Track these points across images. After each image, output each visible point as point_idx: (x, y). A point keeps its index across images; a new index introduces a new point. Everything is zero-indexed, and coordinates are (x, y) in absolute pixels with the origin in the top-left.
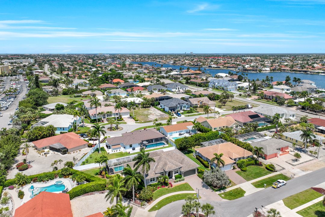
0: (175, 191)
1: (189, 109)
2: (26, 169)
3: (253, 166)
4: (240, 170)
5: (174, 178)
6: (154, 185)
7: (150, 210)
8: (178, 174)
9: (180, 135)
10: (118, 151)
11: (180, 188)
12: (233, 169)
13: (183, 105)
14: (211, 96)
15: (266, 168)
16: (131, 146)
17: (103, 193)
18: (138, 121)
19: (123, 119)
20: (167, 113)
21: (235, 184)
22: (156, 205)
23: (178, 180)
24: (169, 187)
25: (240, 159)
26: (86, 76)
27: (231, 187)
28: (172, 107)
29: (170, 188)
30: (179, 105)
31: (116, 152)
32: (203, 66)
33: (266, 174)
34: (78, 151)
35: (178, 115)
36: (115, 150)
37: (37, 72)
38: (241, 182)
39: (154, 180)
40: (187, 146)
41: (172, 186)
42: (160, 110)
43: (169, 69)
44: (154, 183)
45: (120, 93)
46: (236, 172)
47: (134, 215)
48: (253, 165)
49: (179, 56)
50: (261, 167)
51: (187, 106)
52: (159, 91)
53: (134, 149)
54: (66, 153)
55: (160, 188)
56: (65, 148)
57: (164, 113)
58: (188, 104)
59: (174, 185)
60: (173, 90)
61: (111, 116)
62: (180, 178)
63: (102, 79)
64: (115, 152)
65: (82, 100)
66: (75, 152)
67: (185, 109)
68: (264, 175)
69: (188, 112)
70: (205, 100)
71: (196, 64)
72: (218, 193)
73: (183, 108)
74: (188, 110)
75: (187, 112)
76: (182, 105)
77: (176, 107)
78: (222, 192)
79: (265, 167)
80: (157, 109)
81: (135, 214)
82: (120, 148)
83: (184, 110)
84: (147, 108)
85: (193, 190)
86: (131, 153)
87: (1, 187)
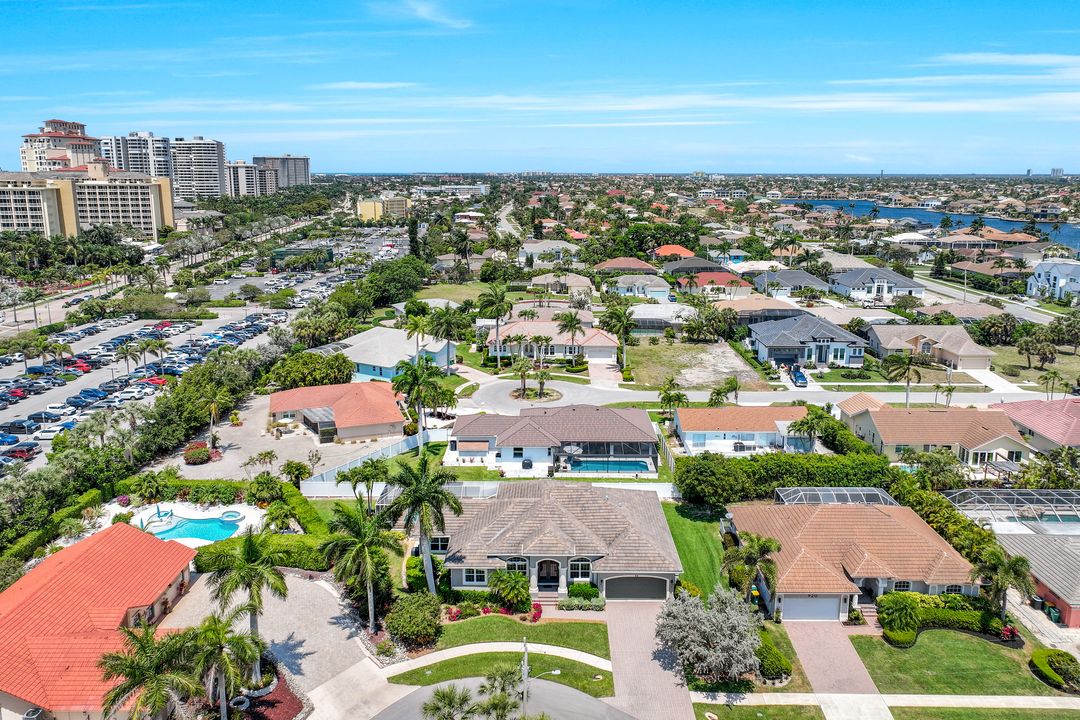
0: (537, 640)
1: (860, 366)
2: (201, 463)
3: (964, 636)
4: (879, 633)
5: (563, 589)
6: (475, 598)
7: (395, 680)
8: (588, 580)
9: (739, 447)
10: (477, 462)
11: (561, 634)
12: (845, 623)
13: (833, 346)
14: (993, 325)
15: (1031, 664)
16: (518, 452)
17: (311, 577)
18: (632, 380)
19: (586, 369)
20: (760, 367)
21: (806, 686)
22: (429, 667)
23: (576, 601)
24: (524, 619)
25: (903, 586)
26: (591, 233)
27: (776, 691)
28: (785, 349)
29: (527, 623)
30: (813, 345)
31: (468, 464)
32: (1071, 218)
33: (1009, 689)
34: (368, 441)
35: (797, 377)
36: (467, 458)
37: (465, 217)
38: (842, 686)
39: (481, 578)
40: (699, 488)
41: (536, 618)
42: (742, 354)
43: (903, 223)
44: (479, 590)
45: (648, 289)
46: (852, 639)
47: (333, 676)
48: (965, 628)
49: (991, 183)
50: (1007, 652)
51: (849, 352)
52: (797, 291)
53: (528, 465)
54: (331, 440)
55: (491, 614)
56: (333, 424)
57: (748, 368)
58: (854, 343)
59: (550, 614)
60: (854, 294)
61: (552, 353)
62: (587, 596)
63: (625, 244)
64: (462, 465)
65: (521, 299)
66: (358, 441)
67: (841, 363)
68: (994, 694)
69: (849, 376)
70: (950, 337)
71: (1038, 211)
72: (699, 697)
73: (831, 358)
74: (851, 365)
75: (843, 376)
76: (828, 346)
77: (802, 350)
78: (722, 698)
79: (1028, 660)
80: (737, 350)
81: (339, 673)
82: (483, 453)
83: (832, 366)
84: (700, 345)
85: (607, 656)
86: (508, 475)
87: (94, 493)
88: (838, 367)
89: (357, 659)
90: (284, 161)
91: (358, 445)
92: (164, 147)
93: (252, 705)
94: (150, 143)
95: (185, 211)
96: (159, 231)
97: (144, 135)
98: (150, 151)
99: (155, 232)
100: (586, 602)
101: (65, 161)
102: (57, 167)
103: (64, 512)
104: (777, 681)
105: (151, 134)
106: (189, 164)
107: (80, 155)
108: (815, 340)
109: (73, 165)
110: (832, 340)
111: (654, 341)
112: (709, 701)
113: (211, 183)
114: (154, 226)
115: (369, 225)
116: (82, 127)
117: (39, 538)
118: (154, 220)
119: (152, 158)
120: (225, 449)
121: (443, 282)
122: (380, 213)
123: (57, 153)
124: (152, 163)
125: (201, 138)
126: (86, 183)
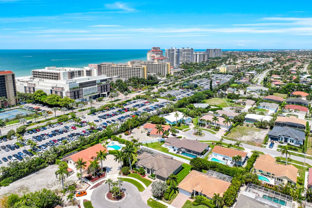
0: (141, 180)
2: (126, 135)
4: (193, 202)
5: (150, 174)
7: (118, 178)
11: (145, 181)
12: (190, 198)
13: (290, 139)
16: (174, 147)
18: (226, 136)
19: (219, 130)
25: (205, 196)
28: (273, 136)
29: (142, 177)
34: (155, 137)
36: (166, 146)
37: (248, 73)
38: (176, 206)
39: (139, 168)
41: (144, 177)
45: (269, 108)
47: (112, 175)
51: (296, 141)
53: (174, 150)
55: (138, 174)
56: (150, 133)
58: (297, 139)
59: (146, 177)
61: (213, 124)
64: (164, 147)
72: (152, 198)
73: (289, 142)
74: (295, 145)
77: (279, 138)
78: (155, 199)
85: (147, 187)
86: (169, 151)
87: (107, 137)
88: (291, 145)
89: (116, 173)
90: (214, 50)
91: (153, 138)
92: (178, 51)
93: (99, 174)
94: (175, 50)
95: (176, 69)
96: (167, 75)
97: (174, 48)
98: (175, 52)
99: (166, 75)
100: (152, 177)
101: (154, 57)
102: (153, 58)
103: (101, 139)
104: (166, 201)
105: (176, 48)
106: (185, 54)
107: (157, 55)
108: (283, 136)
109: (155, 58)
110: (289, 137)
111: (248, 126)
112: (153, 199)
113: (189, 59)
114: (166, 74)
115: (221, 73)
116: (160, 48)
117: (96, 143)
118: (166, 72)
119: (175, 54)
120: (133, 133)
121: (217, 97)
122: (225, 70)
123: (153, 55)
124: (175, 55)
125: (188, 48)
126: (154, 64)
